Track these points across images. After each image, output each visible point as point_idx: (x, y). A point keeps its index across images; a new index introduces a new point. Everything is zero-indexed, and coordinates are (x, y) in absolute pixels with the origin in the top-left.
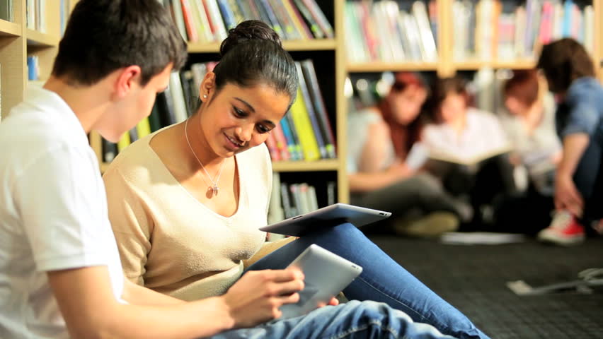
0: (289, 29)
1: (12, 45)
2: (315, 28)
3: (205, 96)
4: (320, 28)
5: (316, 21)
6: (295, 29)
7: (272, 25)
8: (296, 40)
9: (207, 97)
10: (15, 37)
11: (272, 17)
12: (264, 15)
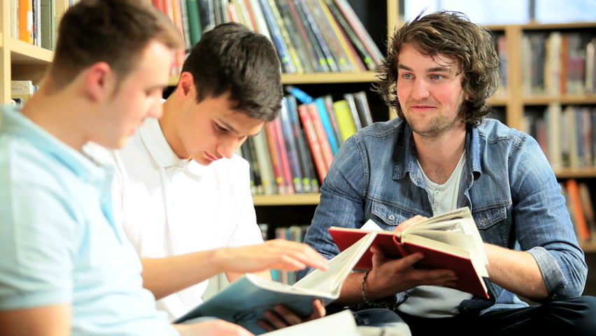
0: (342, 61)
2: (368, 60)
4: (373, 59)
7: (325, 57)
11: (325, 49)
12: (317, 48)
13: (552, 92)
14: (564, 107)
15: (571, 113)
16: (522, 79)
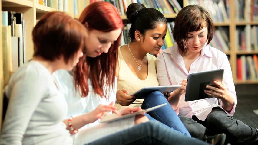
0: (165, 10)
1: (28, 12)
2: (175, 9)
3: (139, 40)
4: (177, 9)
5: (176, 7)
6: (167, 9)
7: (158, 8)
8: (168, 14)
9: (140, 40)
10: (29, 8)
11: (158, 5)
12: (155, 5)
13: (247, 20)
14: (252, 26)
15: (255, 29)
16: (235, 15)
